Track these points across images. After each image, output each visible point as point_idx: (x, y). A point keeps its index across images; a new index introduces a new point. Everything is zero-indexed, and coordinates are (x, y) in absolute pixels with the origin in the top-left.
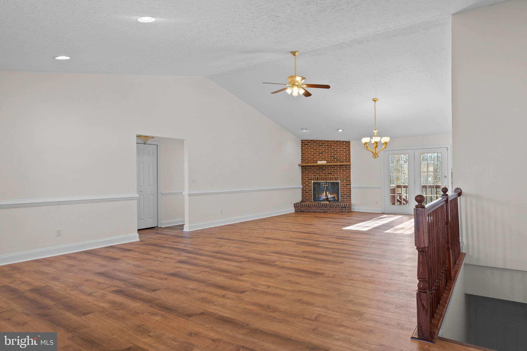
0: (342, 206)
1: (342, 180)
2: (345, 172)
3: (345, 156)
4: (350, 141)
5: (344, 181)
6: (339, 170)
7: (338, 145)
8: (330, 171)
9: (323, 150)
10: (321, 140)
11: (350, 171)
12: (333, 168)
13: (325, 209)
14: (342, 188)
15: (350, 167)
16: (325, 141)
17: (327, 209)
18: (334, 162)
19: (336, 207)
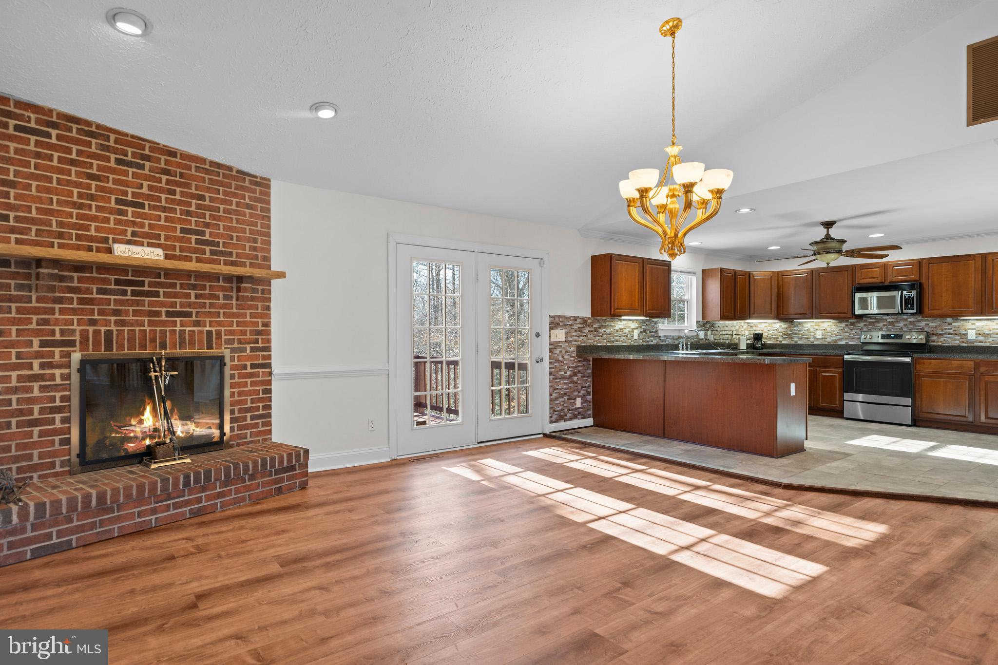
0: (281, 462)
1: (236, 345)
2: (248, 312)
3: (249, 240)
4: (269, 180)
5: (245, 350)
6: (222, 301)
7: (221, 184)
8: (178, 300)
9: (145, 190)
10: (133, 137)
11: (268, 308)
12: (194, 287)
13: (199, 500)
14: (236, 380)
15: (269, 292)
16: (156, 147)
17: (208, 498)
18: (199, 260)
19: (252, 477)
